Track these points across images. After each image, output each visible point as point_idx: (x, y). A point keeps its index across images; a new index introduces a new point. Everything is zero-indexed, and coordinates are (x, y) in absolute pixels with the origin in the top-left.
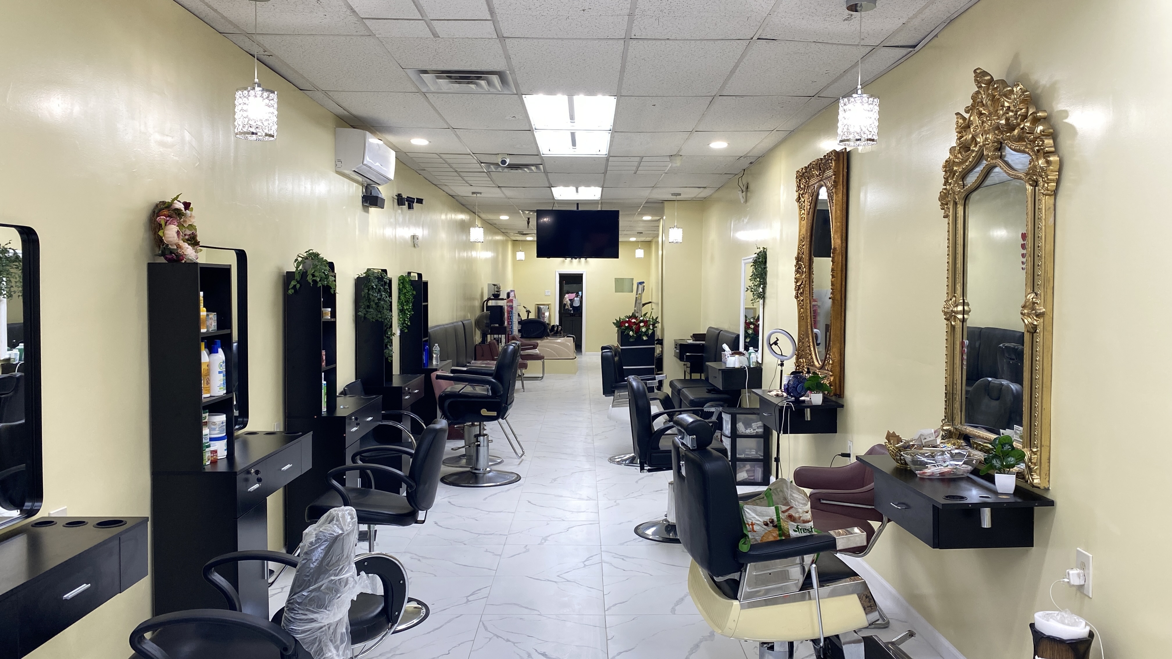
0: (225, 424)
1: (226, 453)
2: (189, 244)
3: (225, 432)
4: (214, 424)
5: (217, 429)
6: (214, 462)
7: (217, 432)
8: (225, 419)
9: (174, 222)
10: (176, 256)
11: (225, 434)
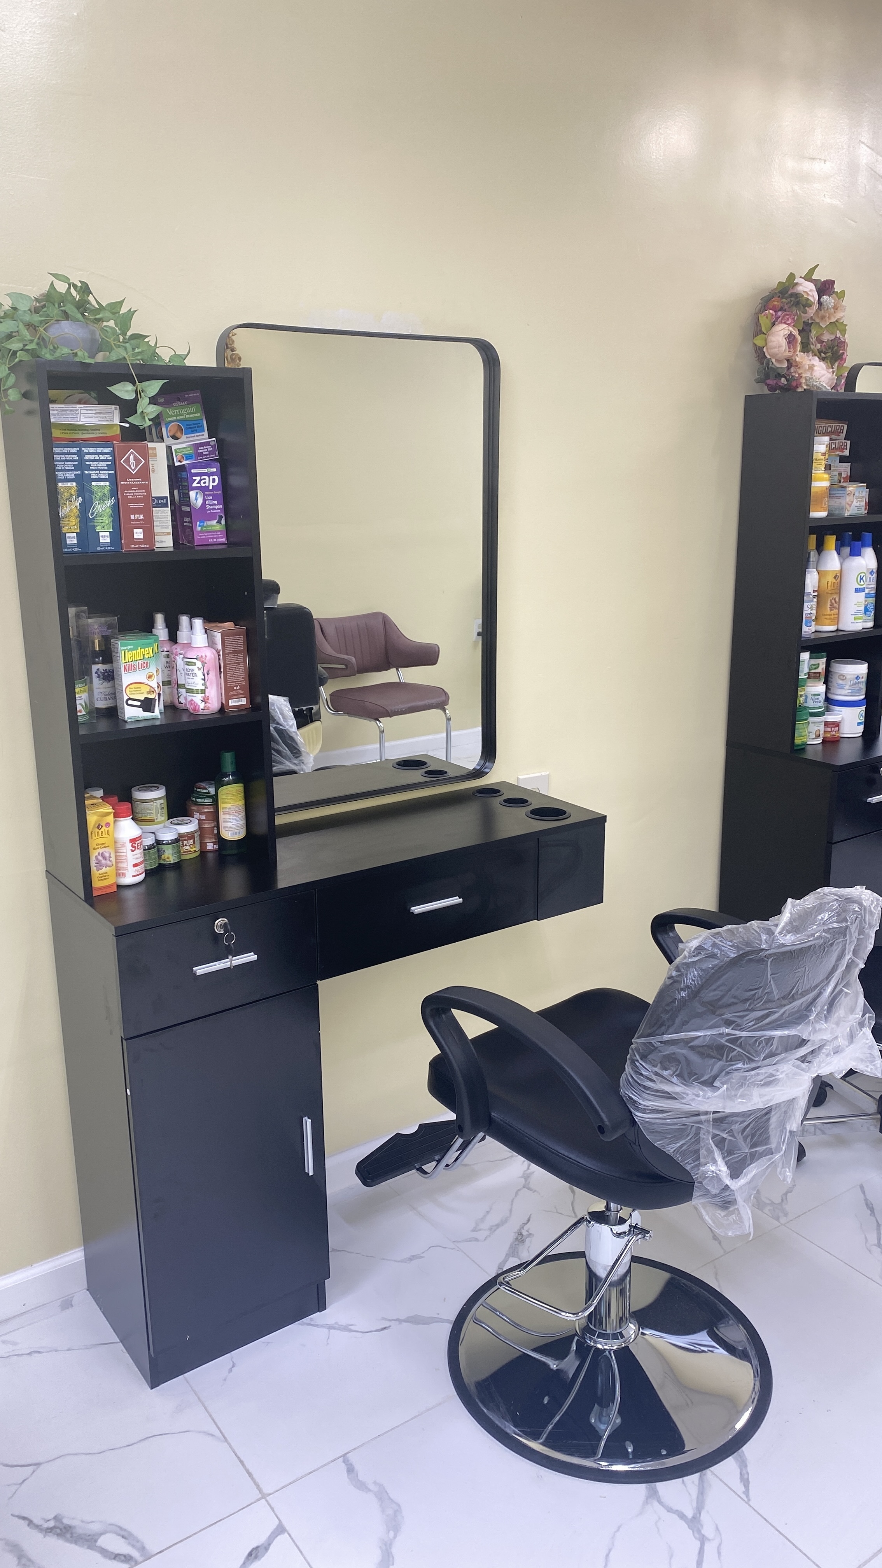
0: (864, 680)
1: (861, 729)
2: (823, 359)
3: (864, 691)
4: (842, 677)
5: (847, 687)
6: (831, 743)
7: (846, 692)
8: (866, 671)
9: (788, 319)
10: (787, 380)
11: (863, 697)
